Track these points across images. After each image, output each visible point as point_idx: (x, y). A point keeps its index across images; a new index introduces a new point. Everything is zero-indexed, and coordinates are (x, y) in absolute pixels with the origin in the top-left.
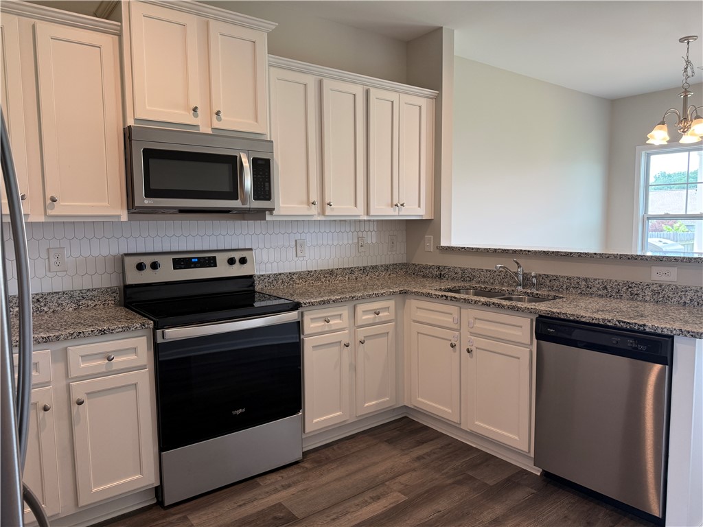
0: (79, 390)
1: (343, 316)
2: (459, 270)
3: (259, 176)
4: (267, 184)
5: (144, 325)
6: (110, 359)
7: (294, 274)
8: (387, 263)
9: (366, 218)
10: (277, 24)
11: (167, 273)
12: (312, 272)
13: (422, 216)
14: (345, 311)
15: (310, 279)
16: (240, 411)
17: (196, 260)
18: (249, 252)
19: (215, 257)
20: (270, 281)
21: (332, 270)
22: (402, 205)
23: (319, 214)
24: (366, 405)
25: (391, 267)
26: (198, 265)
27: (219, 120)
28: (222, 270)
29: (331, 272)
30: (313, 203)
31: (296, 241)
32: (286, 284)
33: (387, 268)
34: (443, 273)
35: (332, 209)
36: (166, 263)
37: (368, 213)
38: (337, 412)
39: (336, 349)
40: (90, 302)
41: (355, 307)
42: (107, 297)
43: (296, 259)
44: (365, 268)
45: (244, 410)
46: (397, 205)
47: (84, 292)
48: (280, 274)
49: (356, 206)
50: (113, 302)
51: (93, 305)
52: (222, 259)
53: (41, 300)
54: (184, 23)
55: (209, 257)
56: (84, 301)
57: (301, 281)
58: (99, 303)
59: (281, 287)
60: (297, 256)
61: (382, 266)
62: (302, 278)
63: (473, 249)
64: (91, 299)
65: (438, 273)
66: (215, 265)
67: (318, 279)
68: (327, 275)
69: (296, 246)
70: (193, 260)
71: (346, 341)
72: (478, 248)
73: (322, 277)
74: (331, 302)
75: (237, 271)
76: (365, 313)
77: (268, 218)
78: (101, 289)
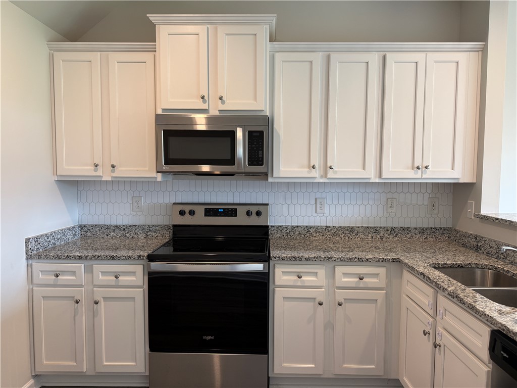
0: (99, 294)
1: (319, 274)
2: (493, 244)
3: (253, 146)
4: (260, 152)
5: (140, 257)
6: (117, 277)
7: (311, 227)
8: (425, 226)
9: (377, 180)
10: (276, 15)
11: (200, 219)
12: (329, 227)
13: (458, 179)
14: (321, 271)
15: (328, 233)
16: (209, 337)
17: (222, 210)
18: (265, 207)
19: (236, 209)
20: (288, 231)
21: (352, 228)
22: (426, 167)
23: (322, 177)
24: (345, 366)
25: (428, 231)
26: (223, 214)
27: (223, 103)
28: (240, 220)
29: (351, 230)
30: (313, 167)
31: (316, 199)
32: (303, 236)
33: (422, 231)
34: (479, 245)
35: (335, 172)
36: (200, 211)
37: (380, 176)
38: (310, 364)
39: (310, 304)
40: (154, 234)
41: (334, 267)
42: (165, 231)
43: (315, 215)
44: (393, 229)
45: (213, 338)
46: (418, 168)
47: (150, 226)
48: (297, 227)
49: (364, 169)
50: (168, 235)
51: (156, 236)
52: (241, 211)
53: (126, 229)
54: (197, 32)
55: (232, 209)
56: (150, 233)
57: (318, 234)
58: (159, 235)
59: (298, 238)
60: (316, 212)
61: (416, 229)
62: (319, 232)
63: (506, 221)
64: (155, 232)
65: (475, 244)
66: (236, 216)
67: (336, 234)
68: (347, 232)
69: (316, 204)
70: (220, 210)
71: (321, 299)
72: (512, 222)
73: (340, 233)
74: (303, 259)
75: (254, 221)
76: (345, 275)
77: (270, 180)
78: (161, 225)
